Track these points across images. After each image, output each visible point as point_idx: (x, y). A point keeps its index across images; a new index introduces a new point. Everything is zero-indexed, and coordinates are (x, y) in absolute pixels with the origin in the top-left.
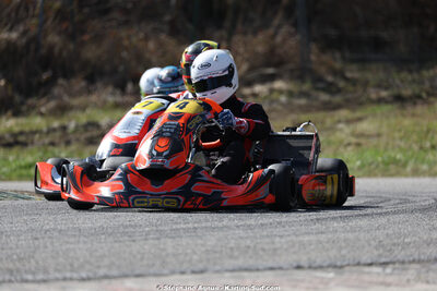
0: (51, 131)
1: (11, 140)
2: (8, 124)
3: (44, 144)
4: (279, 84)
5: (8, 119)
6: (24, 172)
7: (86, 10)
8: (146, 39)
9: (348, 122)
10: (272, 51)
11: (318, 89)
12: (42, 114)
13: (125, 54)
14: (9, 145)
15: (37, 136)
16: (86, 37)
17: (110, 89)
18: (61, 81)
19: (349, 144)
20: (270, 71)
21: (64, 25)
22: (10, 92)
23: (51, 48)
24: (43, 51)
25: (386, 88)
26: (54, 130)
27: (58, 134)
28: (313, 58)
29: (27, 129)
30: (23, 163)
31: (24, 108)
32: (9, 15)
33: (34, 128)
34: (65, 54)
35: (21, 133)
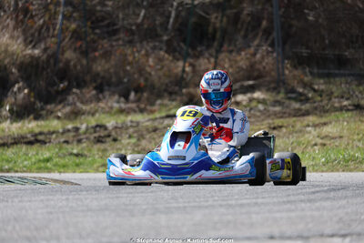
0: (66, 131)
1: (32, 139)
2: (30, 126)
3: (59, 142)
4: (257, 95)
5: (30, 122)
6: (42, 165)
7: (98, 31)
8: (147, 55)
9: (315, 126)
10: (252, 66)
11: (289, 98)
12: (59, 118)
13: (128, 68)
14: (30, 143)
15: (54, 136)
16: (97, 54)
17: (116, 97)
18: (74, 90)
19: (316, 145)
20: (251, 82)
21: (79, 44)
22: (32, 99)
23: (68, 62)
24: (61, 65)
25: (348, 99)
26: (69, 131)
27: (72, 134)
28: (287, 72)
29: (46, 130)
30: (42, 158)
31: (44, 113)
32: (33, 35)
33: (52, 130)
34: (79, 67)
35: (41, 133)
